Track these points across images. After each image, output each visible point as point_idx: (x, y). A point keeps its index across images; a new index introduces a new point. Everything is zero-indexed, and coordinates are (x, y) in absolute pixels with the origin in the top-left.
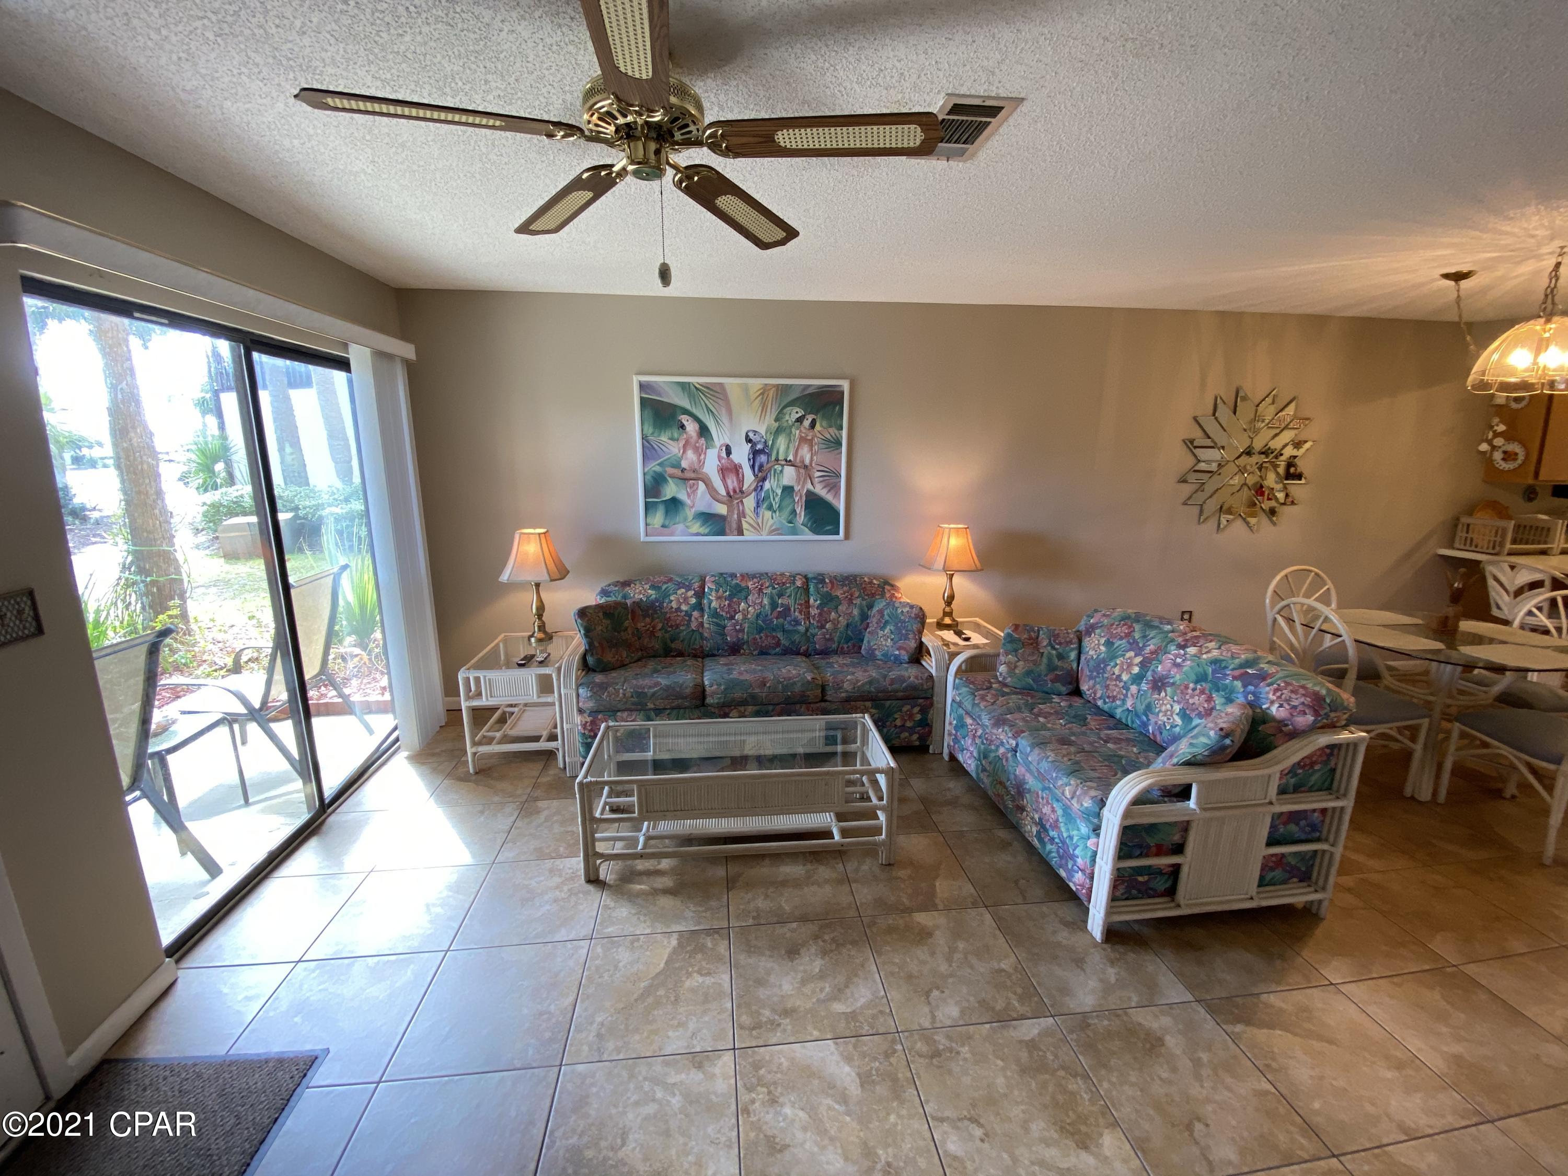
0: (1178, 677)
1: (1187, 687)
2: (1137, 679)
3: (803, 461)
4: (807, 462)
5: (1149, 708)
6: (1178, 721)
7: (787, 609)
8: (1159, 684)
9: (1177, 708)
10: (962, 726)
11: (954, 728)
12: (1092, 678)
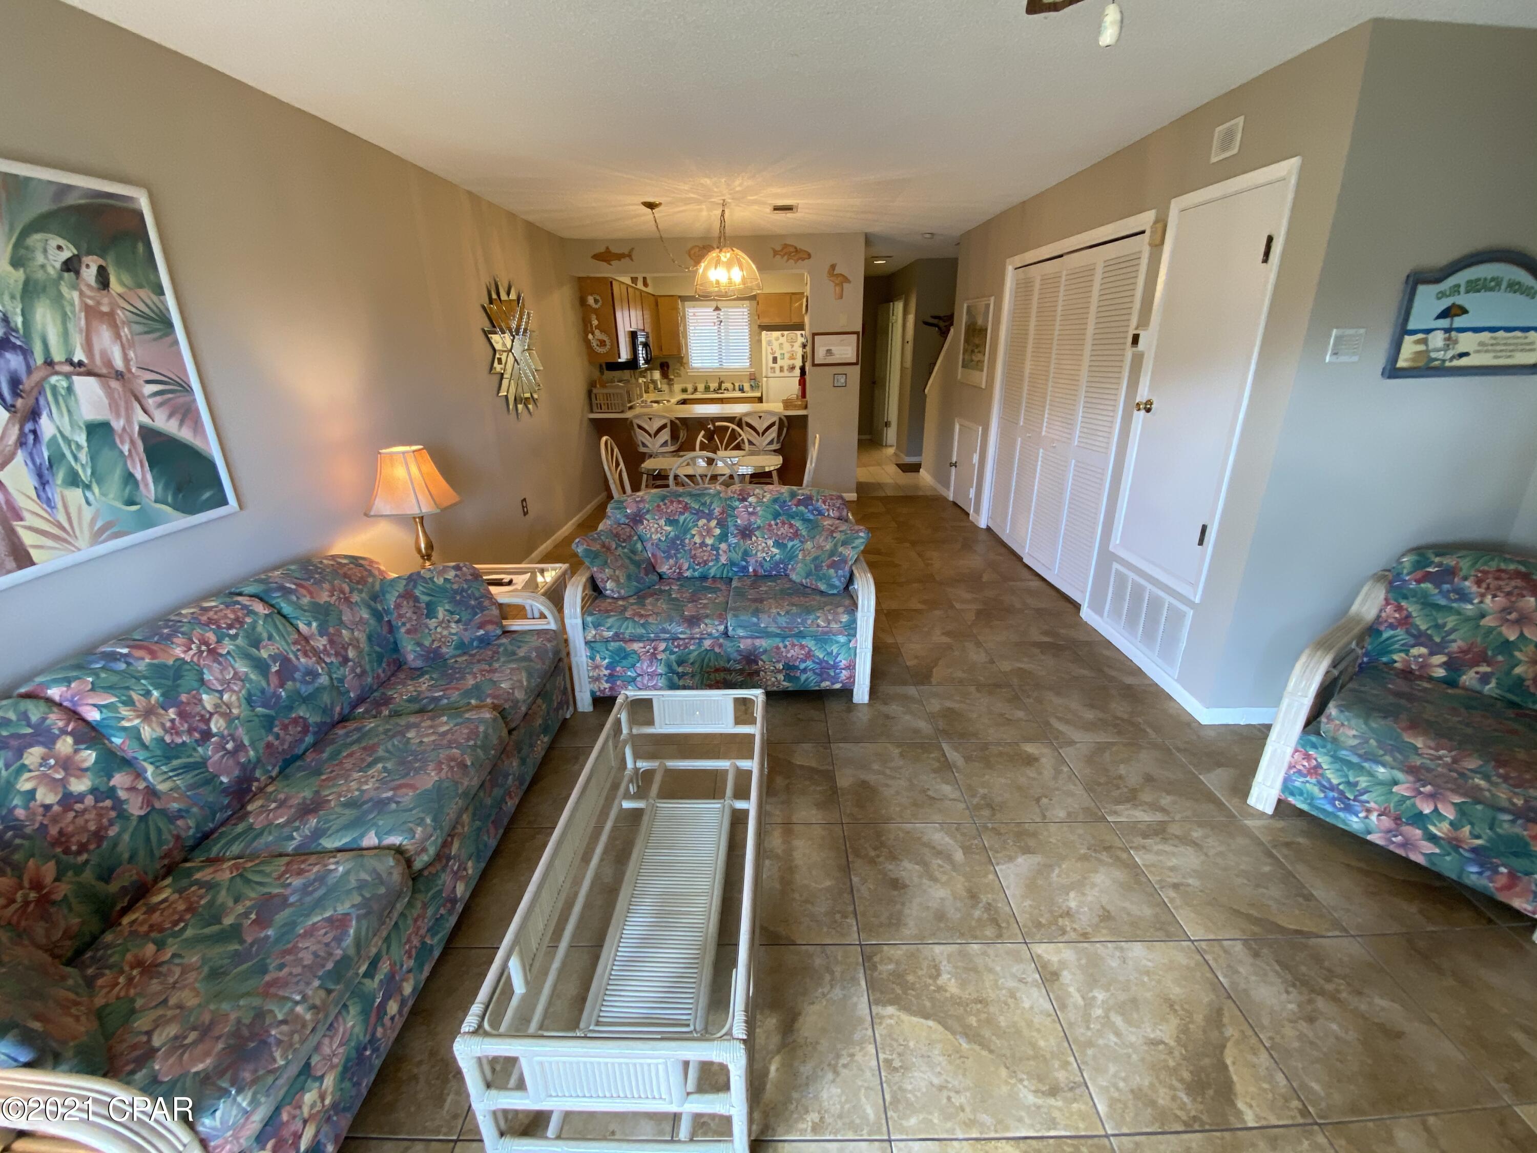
0: (759, 521)
1: (770, 525)
2: (723, 537)
3: (109, 363)
4: (119, 364)
5: (746, 554)
6: (775, 550)
7: (285, 661)
8: (746, 533)
9: (770, 543)
10: (625, 658)
11: (607, 668)
12: (671, 557)
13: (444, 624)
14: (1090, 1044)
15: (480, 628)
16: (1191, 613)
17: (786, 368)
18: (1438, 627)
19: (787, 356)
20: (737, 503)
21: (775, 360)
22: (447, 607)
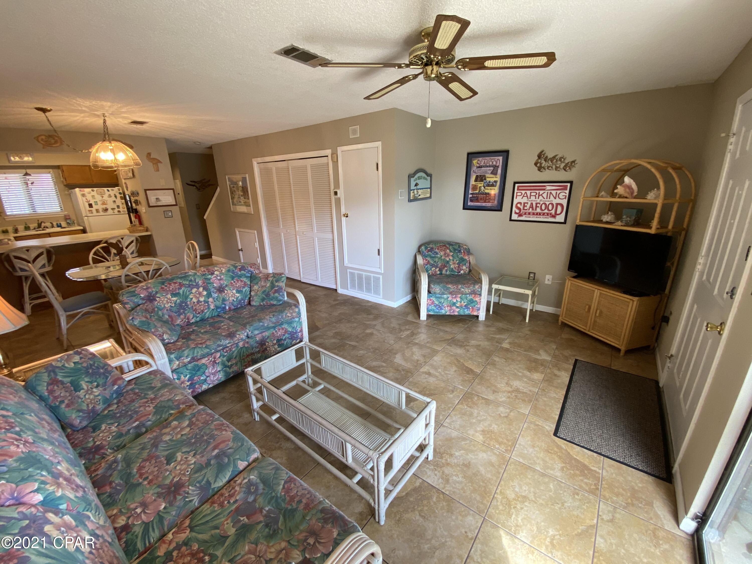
0: (225, 283)
1: (231, 283)
2: (209, 295)
5: (224, 300)
6: (238, 295)
8: (221, 290)
9: (234, 291)
10: (198, 370)
11: (188, 381)
12: (181, 314)
13: (89, 391)
14: (448, 379)
15: (113, 385)
16: (381, 277)
17: (101, 210)
18: (435, 262)
19: (99, 203)
20: (210, 276)
21: (91, 205)
22: (86, 379)
